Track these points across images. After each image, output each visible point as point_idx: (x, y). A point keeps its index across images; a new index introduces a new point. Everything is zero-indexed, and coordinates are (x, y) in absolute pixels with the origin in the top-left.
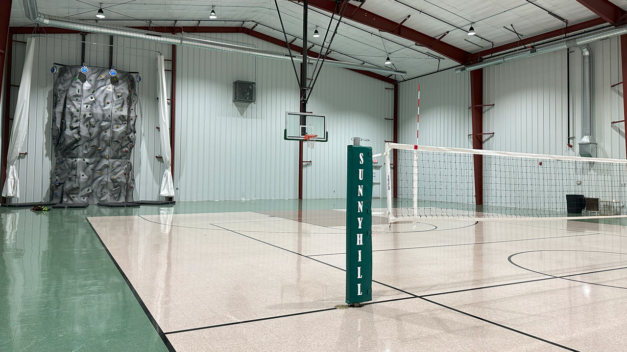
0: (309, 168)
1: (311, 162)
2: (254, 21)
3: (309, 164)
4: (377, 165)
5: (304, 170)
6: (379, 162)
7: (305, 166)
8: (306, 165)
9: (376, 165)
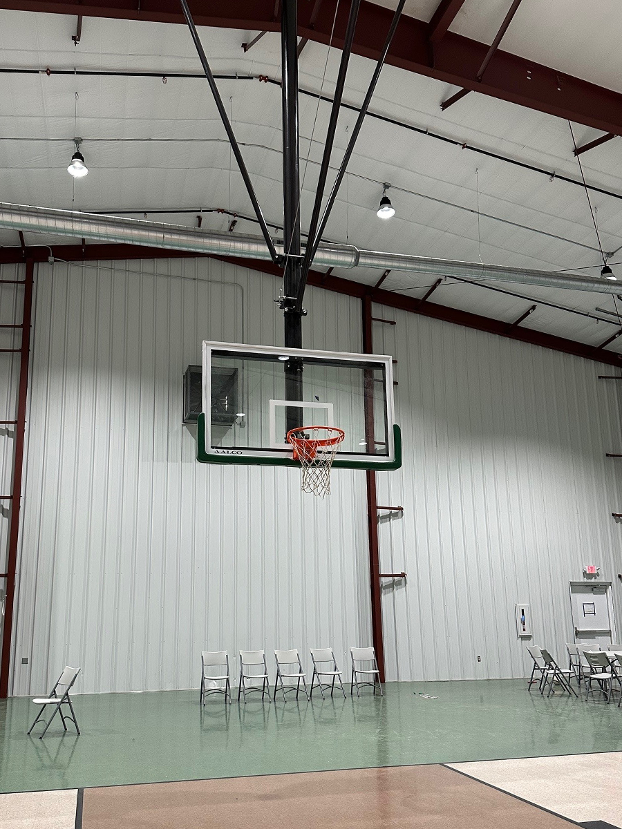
0: (399, 593)
1: (403, 575)
2: (222, 211)
3: (399, 583)
4: (598, 580)
5: (386, 599)
6: (602, 572)
7: (388, 587)
8: (392, 586)
9: (593, 580)
